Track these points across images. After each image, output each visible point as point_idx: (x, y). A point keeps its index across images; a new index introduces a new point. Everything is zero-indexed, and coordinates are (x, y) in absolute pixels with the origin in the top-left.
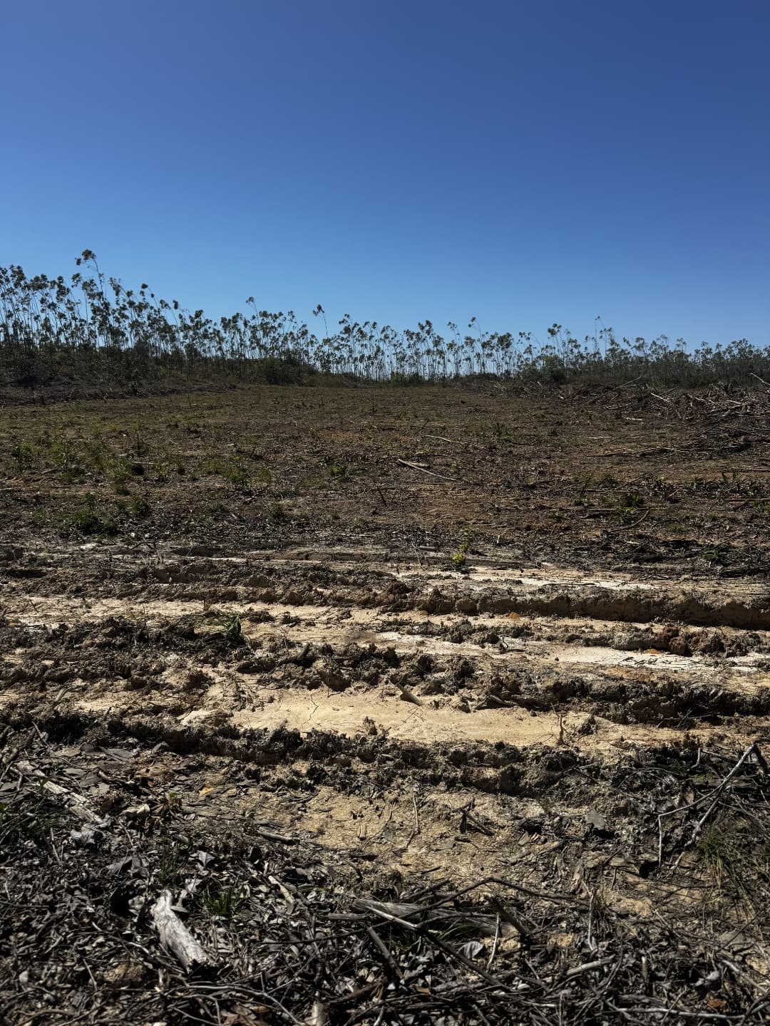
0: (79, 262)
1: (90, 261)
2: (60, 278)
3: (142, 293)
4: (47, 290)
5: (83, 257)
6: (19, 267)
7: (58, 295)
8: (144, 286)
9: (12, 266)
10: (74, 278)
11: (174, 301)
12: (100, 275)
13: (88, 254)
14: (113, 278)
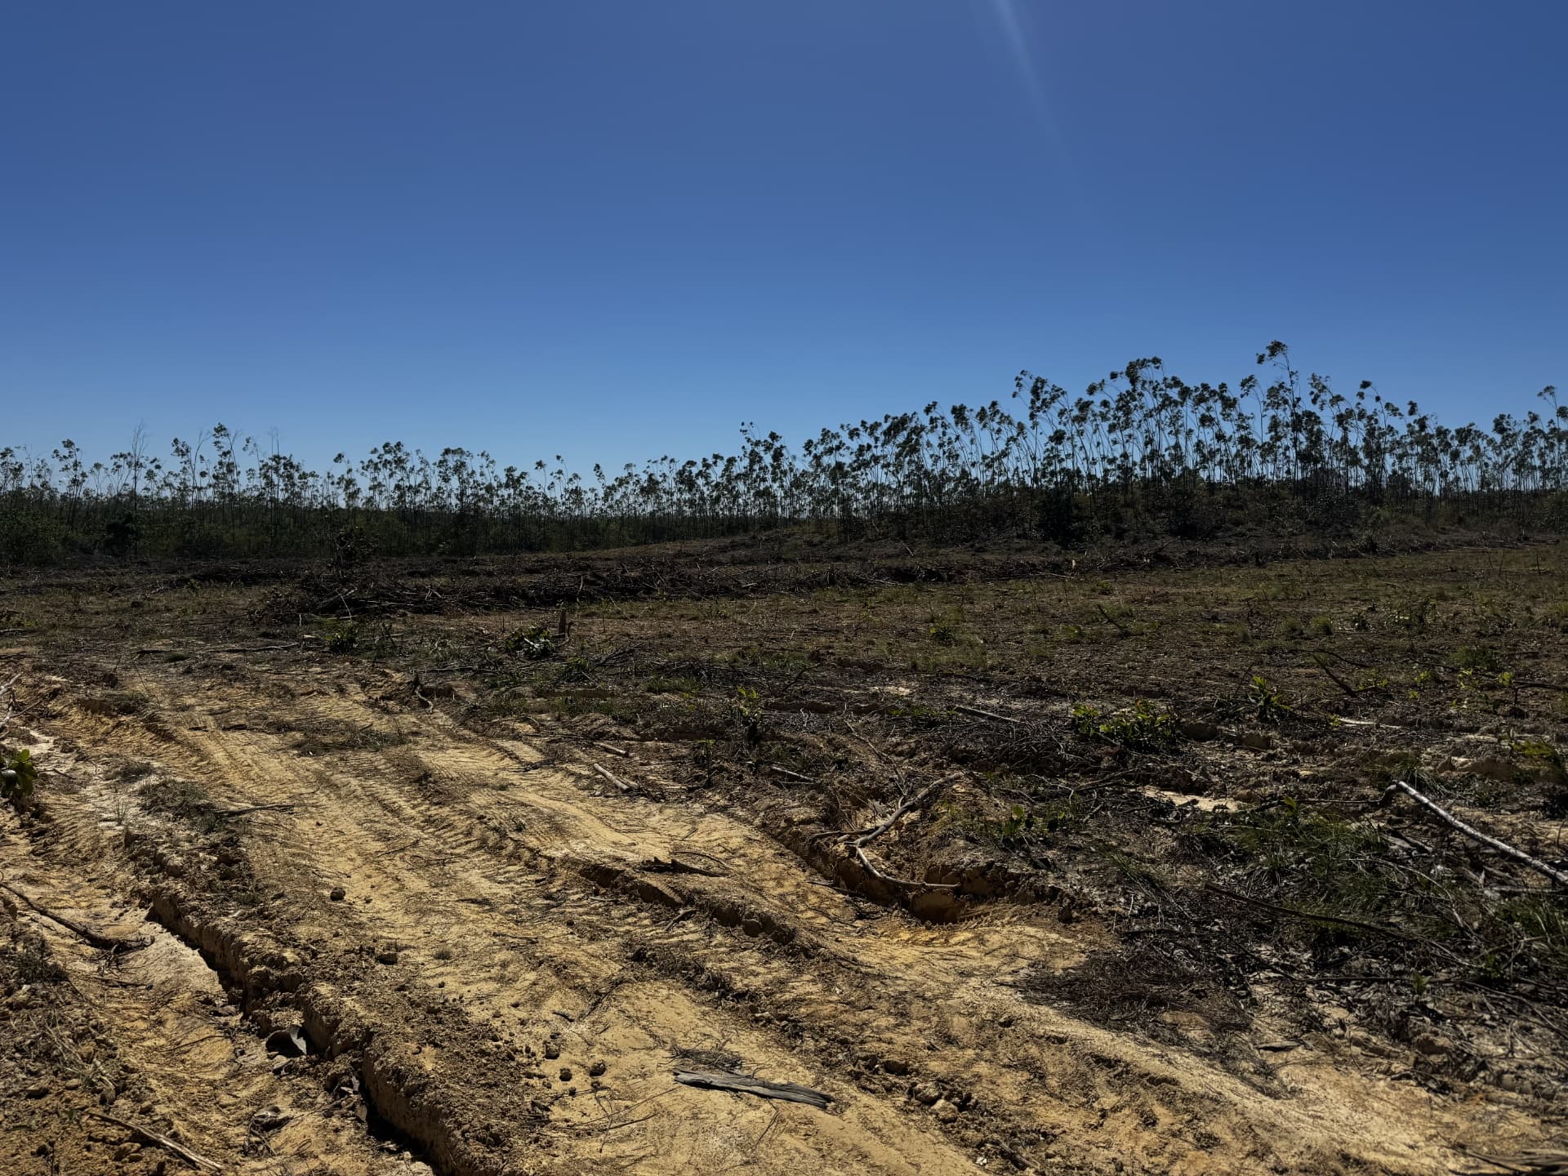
0: (1261, 360)
1: (1279, 358)
2: (1223, 386)
3: (1361, 395)
4: (1211, 403)
5: (1268, 352)
6: (1174, 379)
7: (1224, 409)
8: (1365, 385)
9: (1165, 379)
10: (1243, 385)
11: (1411, 403)
12: (1292, 374)
13: (1276, 348)
14: (1318, 375)
